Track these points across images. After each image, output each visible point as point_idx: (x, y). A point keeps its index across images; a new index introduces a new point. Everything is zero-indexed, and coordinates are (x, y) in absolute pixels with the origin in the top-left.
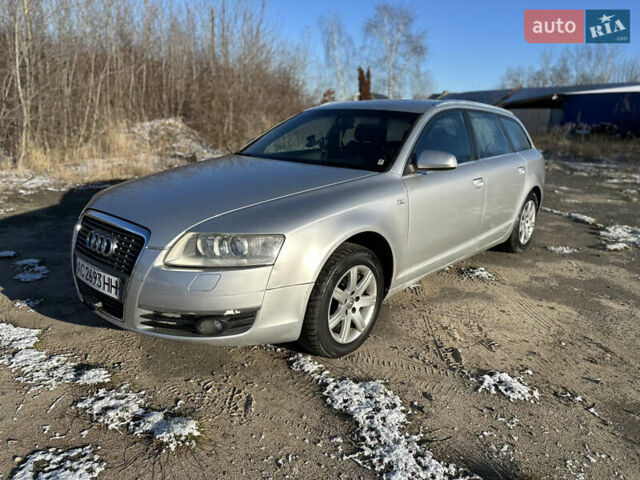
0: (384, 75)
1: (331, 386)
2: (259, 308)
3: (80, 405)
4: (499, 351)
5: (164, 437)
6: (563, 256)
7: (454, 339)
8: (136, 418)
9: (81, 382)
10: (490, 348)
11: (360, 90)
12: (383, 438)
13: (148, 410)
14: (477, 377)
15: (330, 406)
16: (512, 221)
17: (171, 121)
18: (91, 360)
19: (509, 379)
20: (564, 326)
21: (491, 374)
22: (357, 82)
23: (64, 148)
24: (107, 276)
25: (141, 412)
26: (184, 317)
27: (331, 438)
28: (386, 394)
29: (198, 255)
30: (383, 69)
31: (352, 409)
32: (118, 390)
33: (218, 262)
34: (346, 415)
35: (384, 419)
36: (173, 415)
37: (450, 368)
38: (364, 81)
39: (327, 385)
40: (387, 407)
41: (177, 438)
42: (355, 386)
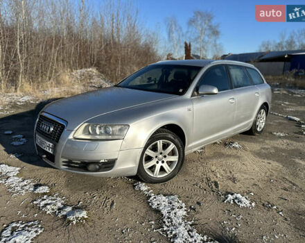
0: (198, 46)
1: (152, 197)
2: (116, 159)
3: (35, 202)
4: (238, 184)
5: (71, 218)
6: (280, 137)
7: (217, 177)
8: (60, 209)
9: (36, 192)
10: (234, 182)
11: (186, 53)
12: (174, 222)
13: (65, 206)
14: (225, 195)
15: (151, 207)
16: (253, 119)
17: (91, 69)
18: (42, 182)
19: (241, 197)
20: (274, 172)
21: (232, 194)
22: (184, 49)
23: (39, 83)
24: (48, 143)
25: (62, 206)
26: (82, 163)
27: (149, 221)
28: (178, 202)
29: (89, 134)
30: (197, 43)
31: (161, 208)
32: (53, 196)
33: (98, 137)
34: (158, 211)
35: (175, 213)
36: (76, 208)
37: (213, 191)
38: (188, 49)
39: (150, 197)
40: (178, 208)
41: (77, 218)
42: (164, 198)
